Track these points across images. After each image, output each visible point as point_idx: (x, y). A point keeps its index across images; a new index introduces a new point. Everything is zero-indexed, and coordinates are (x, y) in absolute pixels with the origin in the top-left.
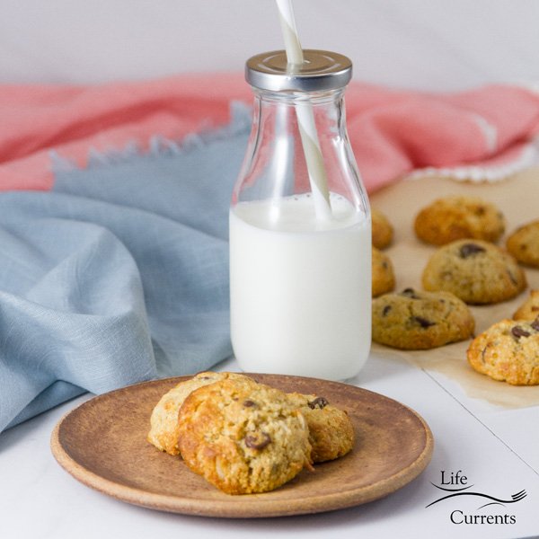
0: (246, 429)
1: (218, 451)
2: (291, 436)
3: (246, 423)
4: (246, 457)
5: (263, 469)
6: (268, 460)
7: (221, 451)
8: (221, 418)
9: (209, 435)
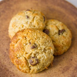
0: (31, 56)
1: (20, 63)
2: (46, 59)
3: (31, 54)
4: (29, 66)
5: (34, 70)
6: (36, 68)
7: (21, 63)
8: (23, 50)
9: (18, 55)
